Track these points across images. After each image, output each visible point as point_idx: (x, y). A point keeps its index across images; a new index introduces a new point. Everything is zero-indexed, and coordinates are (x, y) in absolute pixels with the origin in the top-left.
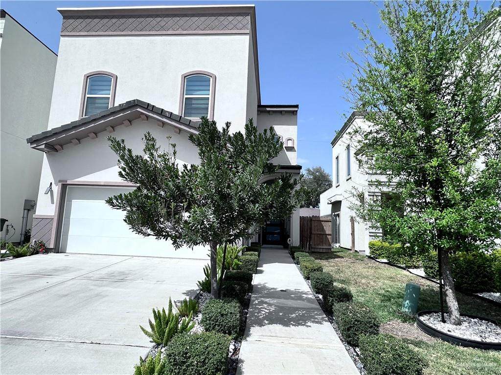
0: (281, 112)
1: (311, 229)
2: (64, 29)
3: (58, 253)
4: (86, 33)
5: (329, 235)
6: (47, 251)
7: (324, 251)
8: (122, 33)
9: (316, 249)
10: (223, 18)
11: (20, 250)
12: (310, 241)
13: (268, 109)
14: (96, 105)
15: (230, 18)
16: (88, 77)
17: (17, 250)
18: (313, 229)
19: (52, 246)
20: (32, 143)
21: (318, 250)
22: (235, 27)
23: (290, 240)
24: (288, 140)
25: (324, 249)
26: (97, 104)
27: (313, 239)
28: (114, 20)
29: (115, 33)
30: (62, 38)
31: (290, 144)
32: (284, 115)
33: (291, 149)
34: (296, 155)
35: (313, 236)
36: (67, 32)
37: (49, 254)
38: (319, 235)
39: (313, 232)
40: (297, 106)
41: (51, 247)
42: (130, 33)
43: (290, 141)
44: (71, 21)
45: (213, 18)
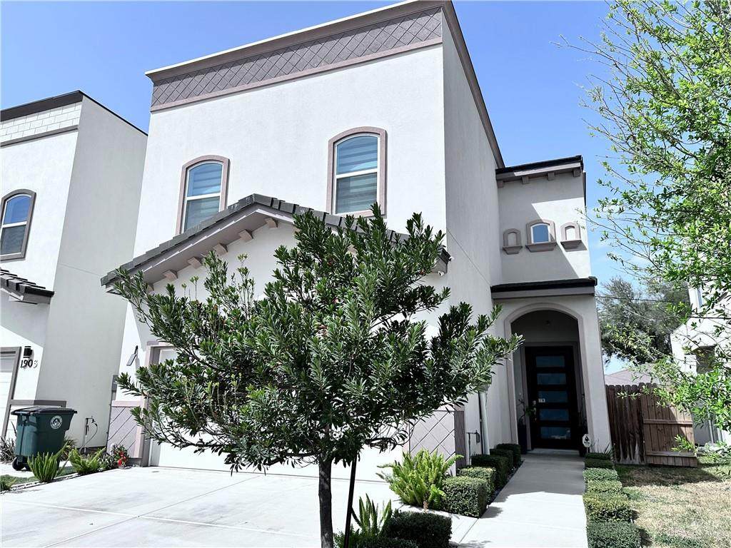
0: (546, 175)
1: (639, 414)
2: (156, 101)
3: (147, 466)
4: (185, 101)
5: (685, 426)
6: (129, 463)
7: (679, 463)
8: (235, 89)
9: (658, 459)
10: (393, 27)
11: (89, 461)
12: (641, 440)
13: (517, 174)
14: (202, 212)
15: (407, 24)
16: (187, 169)
17: (84, 463)
18: (644, 411)
19: (136, 455)
20: (107, 285)
21: (664, 462)
22: (416, 37)
23: (587, 440)
24: (567, 228)
25: (677, 460)
26: (203, 209)
27: (647, 436)
28: (223, 72)
29: (225, 92)
30: (153, 116)
31: (572, 236)
32: (552, 180)
33: (574, 245)
34: (588, 255)
35: (646, 429)
36: (159, 105)
37: (133, 468)
38: (660, 428)
39: (646, 420)
40: (578, 159)
41: (135, 457)
42: (246, 87)
43: (572, 229)
44: (164, 87)
45: (377, 31)
